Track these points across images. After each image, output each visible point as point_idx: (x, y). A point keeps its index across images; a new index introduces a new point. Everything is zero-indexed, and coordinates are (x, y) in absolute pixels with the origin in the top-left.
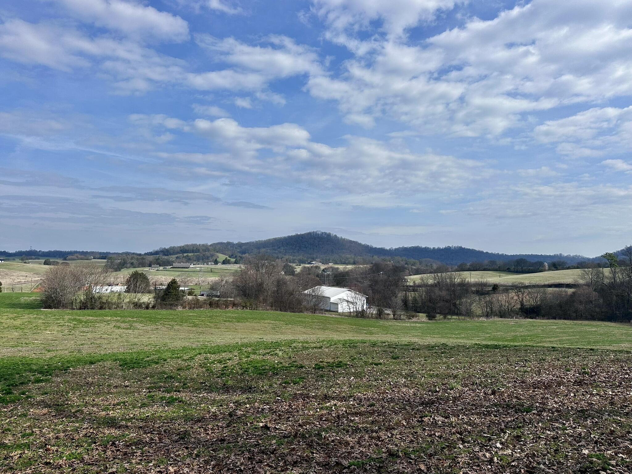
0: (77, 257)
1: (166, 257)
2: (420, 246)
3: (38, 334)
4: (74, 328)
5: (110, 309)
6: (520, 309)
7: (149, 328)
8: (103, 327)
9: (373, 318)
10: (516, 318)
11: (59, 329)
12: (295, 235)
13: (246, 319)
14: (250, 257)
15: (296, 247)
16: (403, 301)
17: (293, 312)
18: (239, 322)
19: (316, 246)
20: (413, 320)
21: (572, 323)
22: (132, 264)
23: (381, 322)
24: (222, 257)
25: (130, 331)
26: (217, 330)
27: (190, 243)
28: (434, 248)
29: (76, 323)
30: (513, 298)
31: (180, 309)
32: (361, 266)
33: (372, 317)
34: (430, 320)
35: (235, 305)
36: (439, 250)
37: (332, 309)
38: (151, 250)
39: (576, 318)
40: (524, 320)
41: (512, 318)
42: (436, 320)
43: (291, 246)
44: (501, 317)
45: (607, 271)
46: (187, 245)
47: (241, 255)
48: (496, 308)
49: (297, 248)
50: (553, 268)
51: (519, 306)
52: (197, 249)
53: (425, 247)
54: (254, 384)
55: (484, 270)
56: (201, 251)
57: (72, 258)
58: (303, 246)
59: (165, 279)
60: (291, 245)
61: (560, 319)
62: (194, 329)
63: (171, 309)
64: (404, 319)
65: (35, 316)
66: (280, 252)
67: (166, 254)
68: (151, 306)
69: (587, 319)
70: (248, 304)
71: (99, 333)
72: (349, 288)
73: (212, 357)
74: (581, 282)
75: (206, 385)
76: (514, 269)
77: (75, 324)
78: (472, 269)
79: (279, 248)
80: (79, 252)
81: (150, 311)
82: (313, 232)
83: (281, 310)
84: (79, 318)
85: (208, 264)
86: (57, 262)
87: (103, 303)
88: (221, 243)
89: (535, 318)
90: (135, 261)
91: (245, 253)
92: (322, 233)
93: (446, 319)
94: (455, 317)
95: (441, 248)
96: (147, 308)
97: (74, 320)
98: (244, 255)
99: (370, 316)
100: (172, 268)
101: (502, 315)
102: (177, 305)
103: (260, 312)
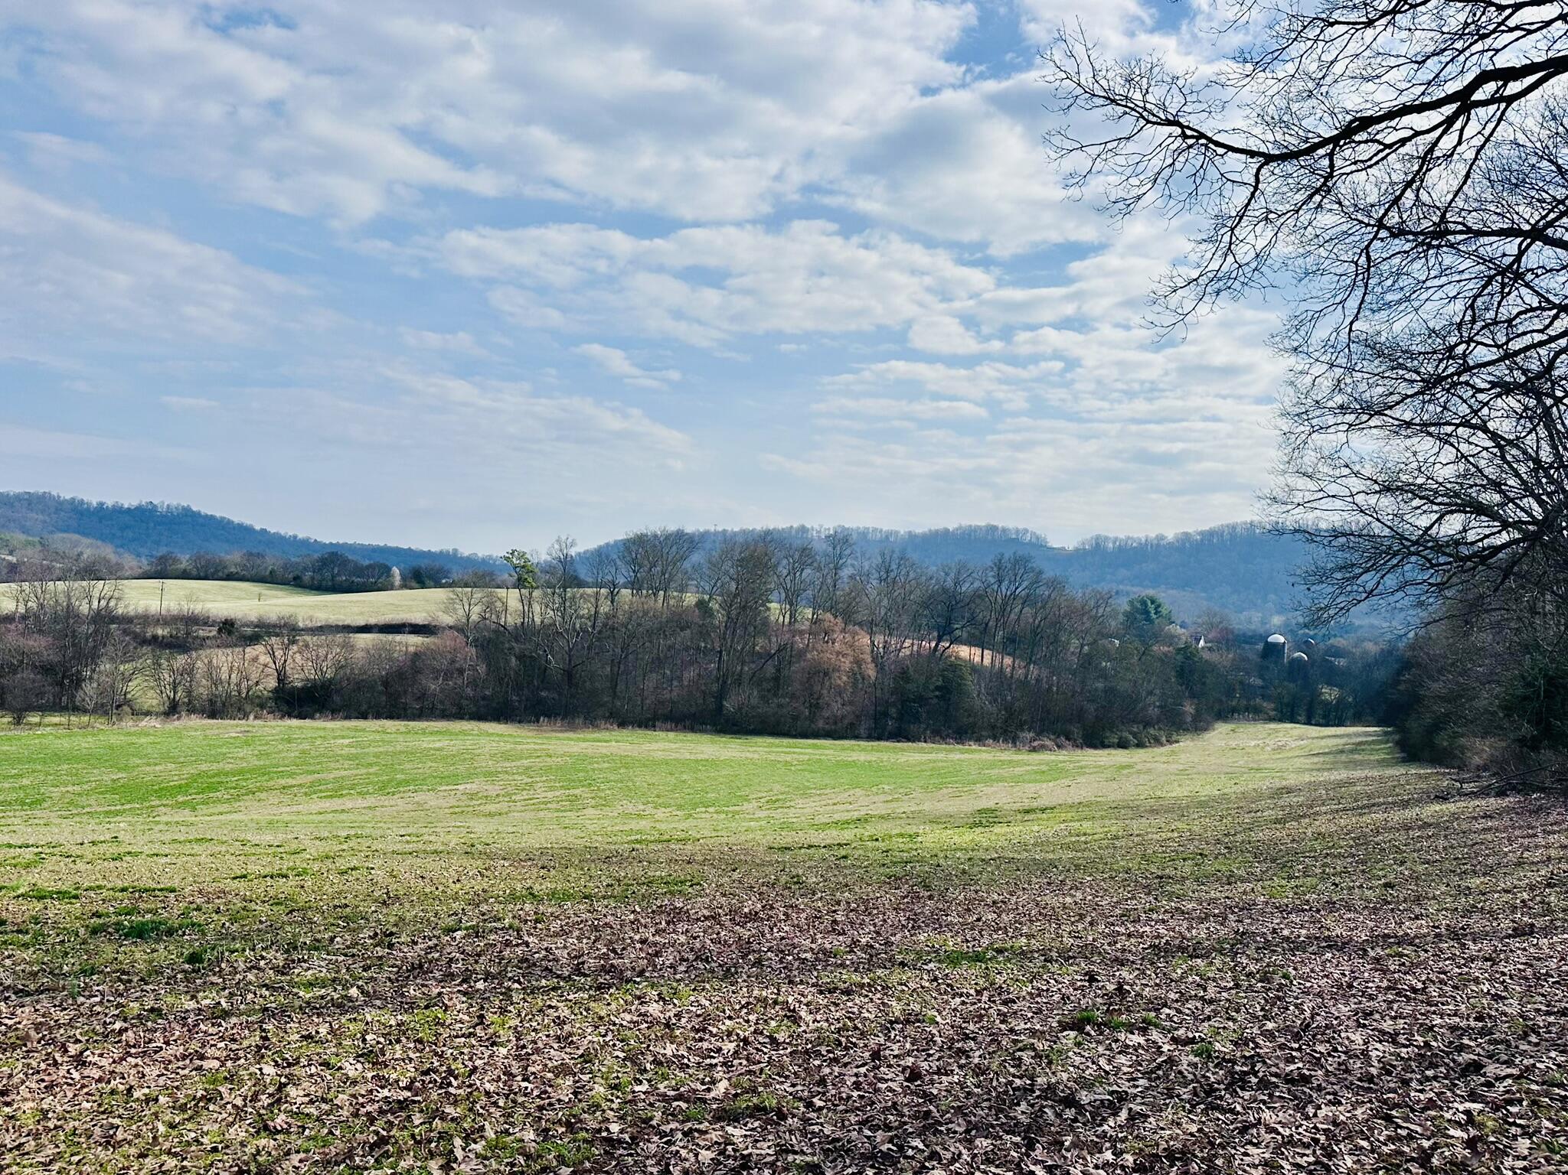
6: (276, 690)
10: (256, 718)
21: (403, 729)
30: (255, 659)
36: (118, 511)
39: (419, 716)
40: (280, 722)
41: (246, 716)
44: (213, 715)
45: (512, 598)
48: (203, 689)
50: (414, 584)
51: (272, 683)
53: (73, 499)
55: (230, 577)
61: (378, 716)
69: (445, 716)
74: (447, 620)
76: (313, 578)
78: (194, 572)
89: (312, 717)
94: (57, 719)
95: (126, 506)
101: (215, 709)
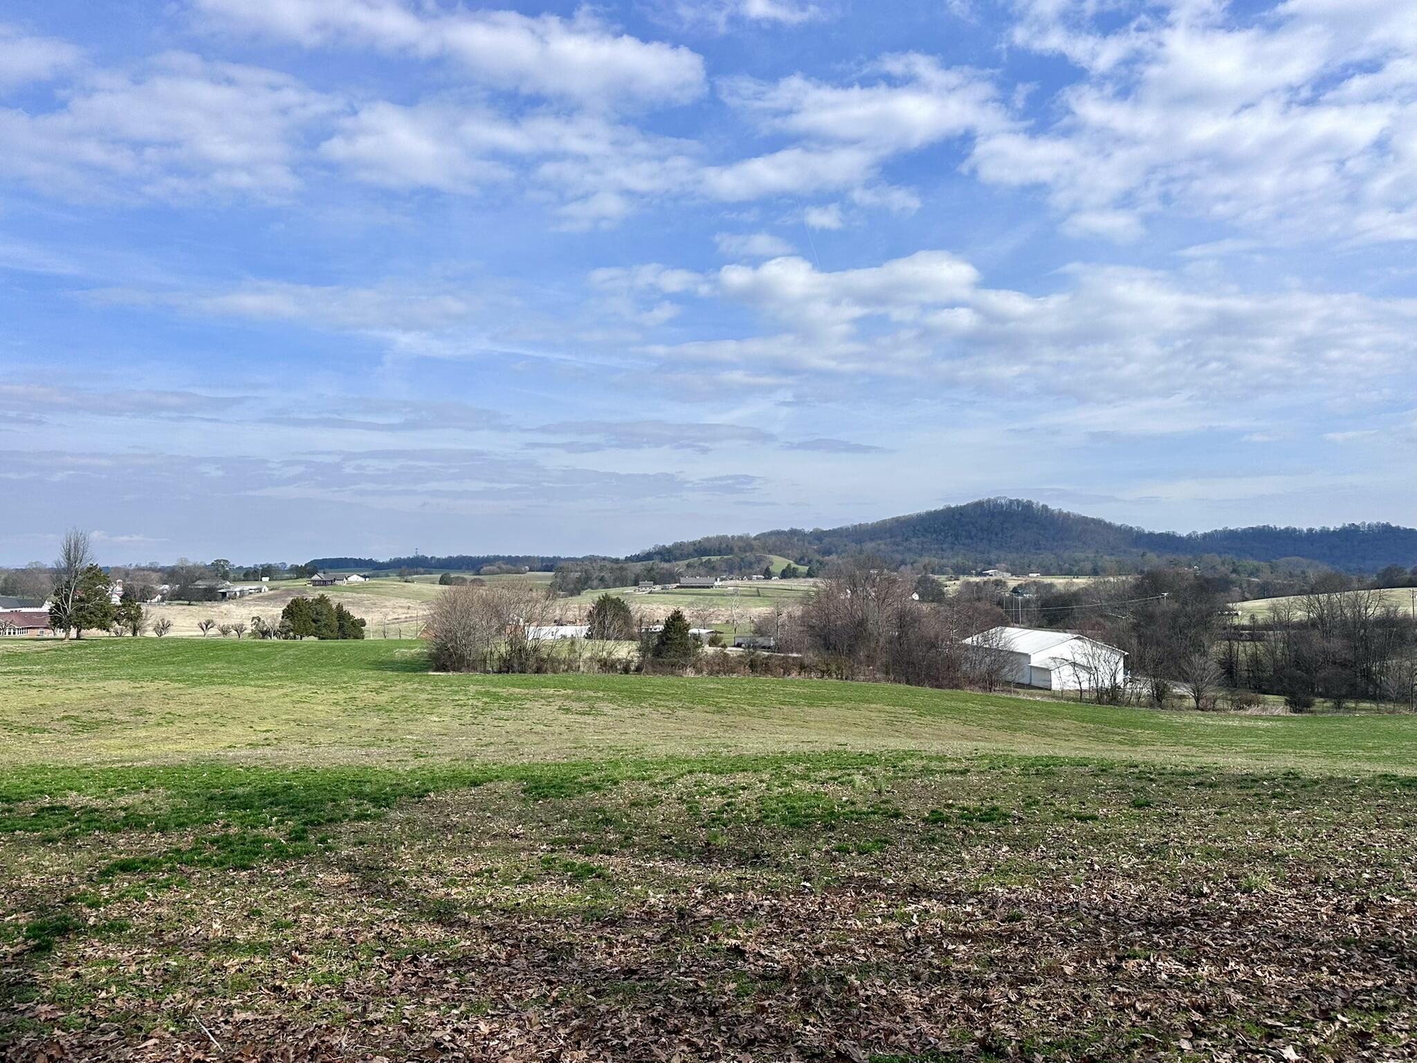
0: (499, 568)
1: (666, 565)
2: (1272, 526)
3: (414, 723)
4: (483, 710)
5: (555, 672)
7: (625, 713)
8: (537, 709)
9: (1140, 707)
11: (456, 713)
12: (942, 510)
13: (827, 700)
14: (840, 561)
15: (947, 537)
16: (1221, 663)
17: (937, 687)
18: (811, 705)
19: (997, 534)
20: (1248, 713)
22: (602, 579)
23: (1163, 716)
24: (779, 563)
25: (589, 719)
26: (763, 722)
27: (713, 535)
28: (1310, 530)
29: (488, 700)
31: (690, 673)
32: (1112, 579)
33: (1139, 704)
34: (1295, 712)
35: (804, 667)
36: (1325, 534)
37: (1037, 682)
38: (637, 551)
42: (1312, 712)
43: (934, 536)
46: (708, 539)
47: (821, 559)
49: (950, 539)
52: (727, 546)
54: (771, 847)
56: (736, 550)
57: (490, 571)
58: (964, 533)
59: (665, 610)
60: (935, 532)
62: (717, 717)
63: (672, 673)
64: (1224, 710)
65: (415, 686)
66: (909, 550)
67: (667, 558)
68: (633, 668)
70: (833, 667)
71: (530, 722)
72: (1076, 633)
73: (712, 780)
75: (671, 843)
77: (486, 703)
79: (907, 540)
80: (503, 558)
81: (632, 677)
82: (989, 501)
83: (908, 682)
84: (494, 690)
85: (750, 579)
86: (462, 578)
87: (542, 660)
88: (778, 533)
90: (607, 575)
91: (829, 553)
92: (1011, 502)
93: (1342, 710)
94: (1368, 705)
96: (626, 670)
97: (487, 693)
98: (827, 558)
99: (1133, 700)
100: (678, 587)
102: (684, 666)
103: (859, 684)
